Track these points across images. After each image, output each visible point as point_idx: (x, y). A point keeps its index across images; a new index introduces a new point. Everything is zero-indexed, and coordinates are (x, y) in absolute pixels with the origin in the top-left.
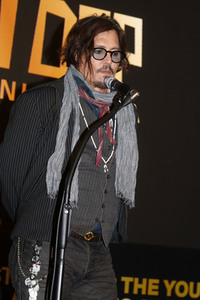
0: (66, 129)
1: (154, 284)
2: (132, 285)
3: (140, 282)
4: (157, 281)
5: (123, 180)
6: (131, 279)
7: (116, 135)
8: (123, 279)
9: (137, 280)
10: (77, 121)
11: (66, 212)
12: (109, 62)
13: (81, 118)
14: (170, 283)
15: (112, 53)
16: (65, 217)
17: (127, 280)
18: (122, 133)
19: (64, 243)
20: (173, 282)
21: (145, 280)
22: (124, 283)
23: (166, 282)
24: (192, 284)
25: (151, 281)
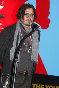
0: (16, 40)
1: (42, 86)
2: (35, 86)
3: (38, 86)
4: (43, 85)
5: (34, 56)
6: (35, 85)
7: (32, 41)
8: (33, 84)
9: (37, 85)
10: (20, 37)
11: (17, 63)
12: (30, 18)
13: (21, 37)
14: (47, 86)
15: (31, 15)
16: (16, 64)
17: (34, 85)
18: (34, 41)
19: (15, 73)
20: (48, 86)
21: (39, 85)
22: (33, 86)
23: (46, 86)
24: (54, 87)
25: (42, 85)
